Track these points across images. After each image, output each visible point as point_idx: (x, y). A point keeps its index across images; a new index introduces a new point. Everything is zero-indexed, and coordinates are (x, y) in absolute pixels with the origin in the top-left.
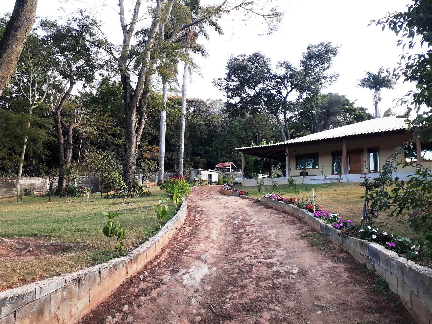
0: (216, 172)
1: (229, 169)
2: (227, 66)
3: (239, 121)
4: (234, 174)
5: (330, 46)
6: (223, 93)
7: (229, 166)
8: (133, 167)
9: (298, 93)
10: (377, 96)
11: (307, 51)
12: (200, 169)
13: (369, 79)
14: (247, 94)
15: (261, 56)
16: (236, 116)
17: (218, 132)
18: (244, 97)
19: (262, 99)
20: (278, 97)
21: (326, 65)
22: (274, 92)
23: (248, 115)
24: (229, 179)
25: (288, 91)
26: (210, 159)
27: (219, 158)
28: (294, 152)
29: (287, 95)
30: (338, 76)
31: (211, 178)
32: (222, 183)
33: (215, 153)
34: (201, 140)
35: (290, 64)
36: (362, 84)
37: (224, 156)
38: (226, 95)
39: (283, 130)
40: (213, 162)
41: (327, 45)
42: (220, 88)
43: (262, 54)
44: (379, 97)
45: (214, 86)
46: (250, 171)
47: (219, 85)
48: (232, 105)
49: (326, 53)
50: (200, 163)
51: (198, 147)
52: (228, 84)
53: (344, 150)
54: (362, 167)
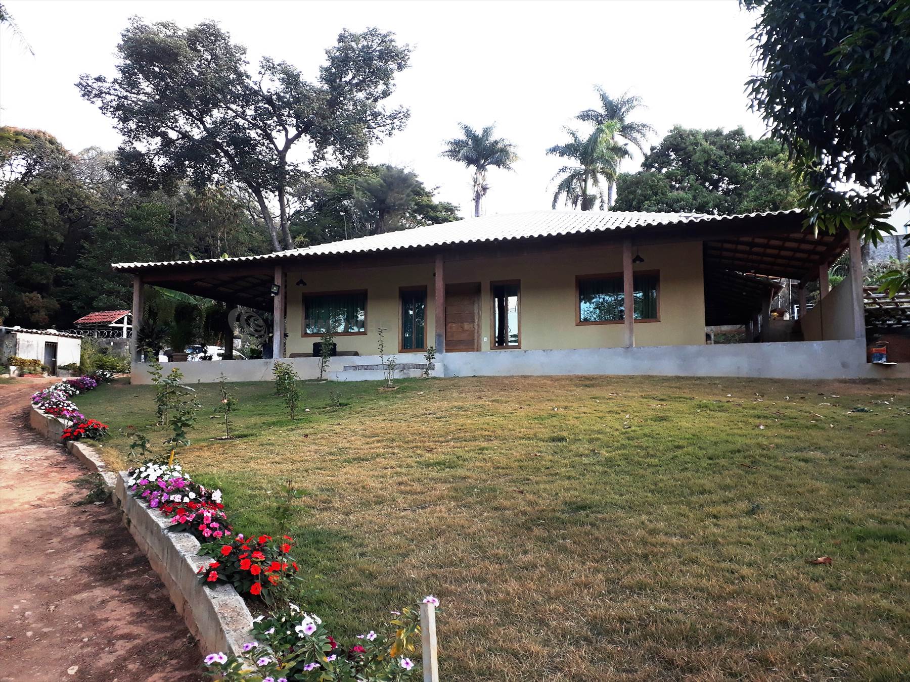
0: (73, 337)
1: (121, 328)
3: (158, 200)
5: (391, 41)
6: (111, 121)
7: (121, 321)
9: (313, 147)
10: (480, 180)
11: (337, 45)
12: (17, 328)
13: (465, 143)
14: (180, 132)
15: (219, 36)
16: (150, 189)
17: (95, 226)
18: (174, 138)
19: (223, 150)
20: (265, 148)
21: (381, 87)
22: (253, 134)
23: (183, 187)
24: (118, 356)
25: (290, 136)
26: (71, 299)
27: (93, 299)
28: (298, 284)
29: (287, 147)
30: (407, 115)
31: (55, 356)
33: (83, 284)
34: (47, 246)
35: (295, 73)
36: (450, 151)
37: (110, 293)
38: (121, 125)
39: (274, 234)
41: (385, 36)
42: (101, 105)
43: (222, 31)
44: (484, 184)
45: (83, 96)
47: (98, 96)
48: (137, 156)
49: (380, 58)
50: (38, 311)
51: (34, 264)
52: (126, 98)
53: (439, 285)
54: (476, 334)
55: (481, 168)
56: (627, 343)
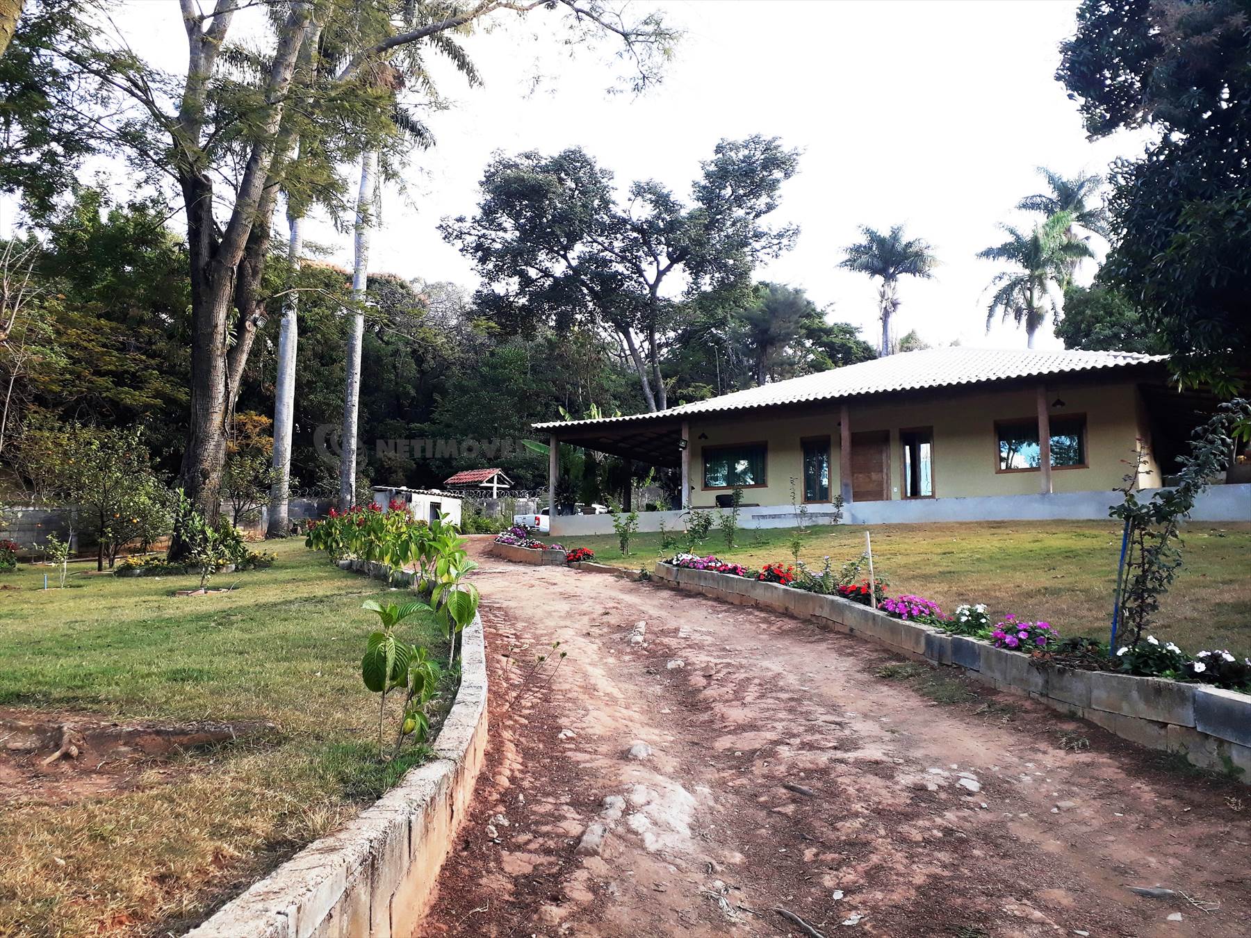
0: (454, 497)
1: (491, 488)
2: (482, 184)
4: (507, 505)
5: (776, 148)
6: (471, 262)
7: (491, 481)
8: (214, 475)
9: (689, 277)
10: (889, 294)
11: (714, 157)
12: (405, 488)
13: (867, 249)
14: (541, 271)
15: (586, 162)
16: (509, 334)
17: (451, 377)
18: (534, 277)
19: (587, 287)
20: (633, 282)
21: (763, 200)
22: (619, 268)
23: (544, 331)
24: (491, 517)
25: (662, 268)
28: (700, 438)
29: (658, 280)
30: (796, 232)
31: (438, 517)
32: (473, 530)
34: (398, 401)
35: (665, 191)
36: (849, 260)
38: (480, 267)
39: (645, 379)
40: (438, 467)
41: (770, 142)
42: (461, 247)
43: (588, 156)
44: (895, 298)
45: (444, 239)
46: (573, 492)
47: (459, 237)
48: (497, 298)
49: (765, 167)
50: (396, 472)
51: (389, 421)
52: (484, 236)
53: (845, 434)
54: (885, 485)
55: (890, 278)
56: (1044, 487)
